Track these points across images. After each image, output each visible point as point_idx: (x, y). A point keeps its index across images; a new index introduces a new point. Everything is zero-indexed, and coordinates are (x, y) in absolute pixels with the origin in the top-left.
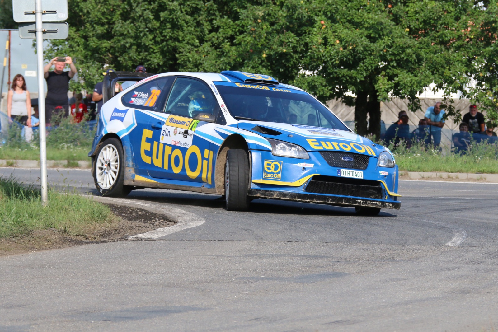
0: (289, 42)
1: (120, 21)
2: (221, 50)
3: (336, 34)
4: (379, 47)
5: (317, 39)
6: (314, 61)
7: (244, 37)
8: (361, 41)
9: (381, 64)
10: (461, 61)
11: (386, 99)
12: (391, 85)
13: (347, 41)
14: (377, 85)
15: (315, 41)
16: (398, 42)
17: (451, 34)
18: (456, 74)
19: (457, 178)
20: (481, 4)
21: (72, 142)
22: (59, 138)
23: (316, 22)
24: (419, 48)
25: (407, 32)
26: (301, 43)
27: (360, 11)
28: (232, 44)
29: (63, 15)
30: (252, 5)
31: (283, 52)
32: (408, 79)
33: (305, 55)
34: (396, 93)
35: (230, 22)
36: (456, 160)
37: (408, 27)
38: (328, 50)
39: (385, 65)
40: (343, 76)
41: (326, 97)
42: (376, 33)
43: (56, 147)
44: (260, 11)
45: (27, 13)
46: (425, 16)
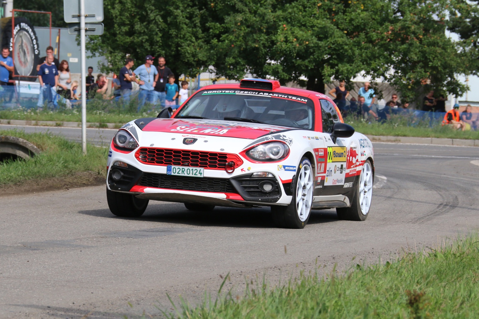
0: (260, 39)
2: (211, 45)
3: (294, 34)
4: (325, 44)
5: (280, 37)
6: (278, 54)
7: (227, 36)
8: (312, 40)
9: (326, 57)
10: (384, 55)
11: (328, 81)
12: (333, 72)
13: (301, 40)
14: (323, 72)
15: (279, 40)
16: (338, 41)
17: (377, 36)
18: (380, 65)
19: (379, 140)
20: (399, 14)
21: (103, 109)
22: (93, 106)
23: (279, 25)
24: (353, 45)
25: (345, 34)
26: (269, 40)
27: (312, 18)
28: (219, 41)
29: (100, 18)
30: (234, 13)
31: (255, 47)
32: (346, 68)
33: (271, 49)
34: (336, 78)
35: (218, 25)
36: (379, 126)
37: (346, 30)
38: (288, 46)
39: (329, 58)
40: (299, 65)
41: (286, 80)
42: (322, 34)
43: (91, 113)
44: (239, 17)
45: (74, 17)
46: (358, 22)
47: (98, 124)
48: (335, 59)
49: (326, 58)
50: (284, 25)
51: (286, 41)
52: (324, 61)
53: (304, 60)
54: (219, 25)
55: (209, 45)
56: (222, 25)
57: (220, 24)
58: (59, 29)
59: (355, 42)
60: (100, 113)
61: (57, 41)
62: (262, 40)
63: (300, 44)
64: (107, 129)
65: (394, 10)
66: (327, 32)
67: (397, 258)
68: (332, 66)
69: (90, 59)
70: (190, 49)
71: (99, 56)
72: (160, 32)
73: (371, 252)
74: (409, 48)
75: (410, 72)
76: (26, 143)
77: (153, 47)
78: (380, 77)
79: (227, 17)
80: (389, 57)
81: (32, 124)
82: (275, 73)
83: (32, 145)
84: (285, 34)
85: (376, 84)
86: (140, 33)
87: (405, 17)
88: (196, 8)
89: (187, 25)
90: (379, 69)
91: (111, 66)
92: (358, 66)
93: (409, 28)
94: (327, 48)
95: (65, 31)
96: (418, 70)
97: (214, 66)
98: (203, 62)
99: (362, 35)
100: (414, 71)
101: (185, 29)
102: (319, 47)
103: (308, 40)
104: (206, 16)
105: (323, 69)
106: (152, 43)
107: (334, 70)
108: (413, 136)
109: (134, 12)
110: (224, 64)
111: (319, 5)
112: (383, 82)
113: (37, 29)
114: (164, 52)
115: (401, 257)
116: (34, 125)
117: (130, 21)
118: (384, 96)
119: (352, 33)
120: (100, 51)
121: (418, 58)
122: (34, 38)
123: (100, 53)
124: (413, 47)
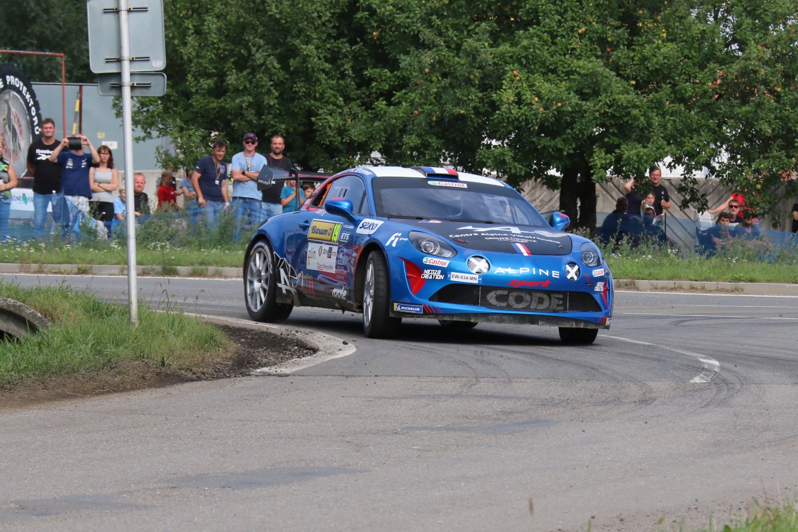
0: (469, 99)
1: (234, 71)
2: (373, 111)
3: (534, 88)
4: (594, 107)
5: (508, 95)
6: (503, 127)
7: (405, 94)
8: (569, 99)
9: (597, 131)
10: (708, 126)
11: (603, 179)
12: (611, 160)
13: (548, 99)
14: (591, 160)
15: (505, 100)
16: (620, 99)
17: (694, 88)
18: (701, 144)
19: (703, 289)
20: (735, 46)
21: (168, 240)
22: (149, 234)
23: (505, 72)
24: (648, 108)
25: (633, 85)
26: (485, 101)
27: (567, 56)
28: (390, 104)
29: (159, 63)
30: (417, 49)
31: (460, 114)
32: (635, 151)
33: (491, 118)
34: (617, 171)
35: (387, 72)
36: (701, 264)
37: (634, 79)
38: (522, 111)
39: (603, 132)
40: (544, 147)
41: (520, 176)
42: (589, 87)
43: (145, 247)
44: (427, 58)
45: (108, 61)
46: (657, 63)
47: (159, 268)
48: (613, 134)
49: (597, 133)
50: (514, 72)
51: (519, 102)
52: (593, 140)
53: (554, 138)
54: (389, 74)
55: (370, 111)
56: (395, 73)
57: (392, 72)
58: (81, 86)
59: (651, 101)
60: (162, 247)
61: (77, 109)
62: (472, 100)
63: (546, 108)
64: (177, 278)
65: (726, 39)
66: (597, 83)
67: (744, 519)
68: (610, 149)
69: (141, 142)
70: (334, 121)
71: (158, 137)
72: (275, 89)
73: (693, 507)
74: (756, 112)
75: (759, 157)
76: (20, 306)
77: (263, 117)
78: (701, 169)
79: (402, 57)
80: (717, 129)
81: (32, 270)
82: (500, 165)
83: (33, 310)
84: (517, 88)
85: (695, 181)
86: (237, 91)
87: (747, 51)
88: (345, 40)
89: (327, 73)
90: (699, 153)
91: (181, 156)
92: (658, 149)
93: (755, 72)
94: (597, 114)
95: (90, 90)
96: (775, 153)
97: (380, 151)
98: (360, 144)
99: (667, 88)
100: (767, 155)
101: (323, 81)
102: (581, 113)
103: (561, 100)
104: (363, 56)
105: (591, 155)
106: (259, 108)
107: (611, 157)
108: (768, 281)
109: (225, 50)
110: (399, 147)
111: (580, 31)
112: (707, 176)
113: (37, 88)
114: (283, 126)
115: (753, 517)
116: (35, 272)
117: (216, 68)
118: (709, 205)
119: (647, 83)
120: (160, 126)
121: (773, 130)
122: (32, 103)
123: (160, 130)
124: (764, 109)
